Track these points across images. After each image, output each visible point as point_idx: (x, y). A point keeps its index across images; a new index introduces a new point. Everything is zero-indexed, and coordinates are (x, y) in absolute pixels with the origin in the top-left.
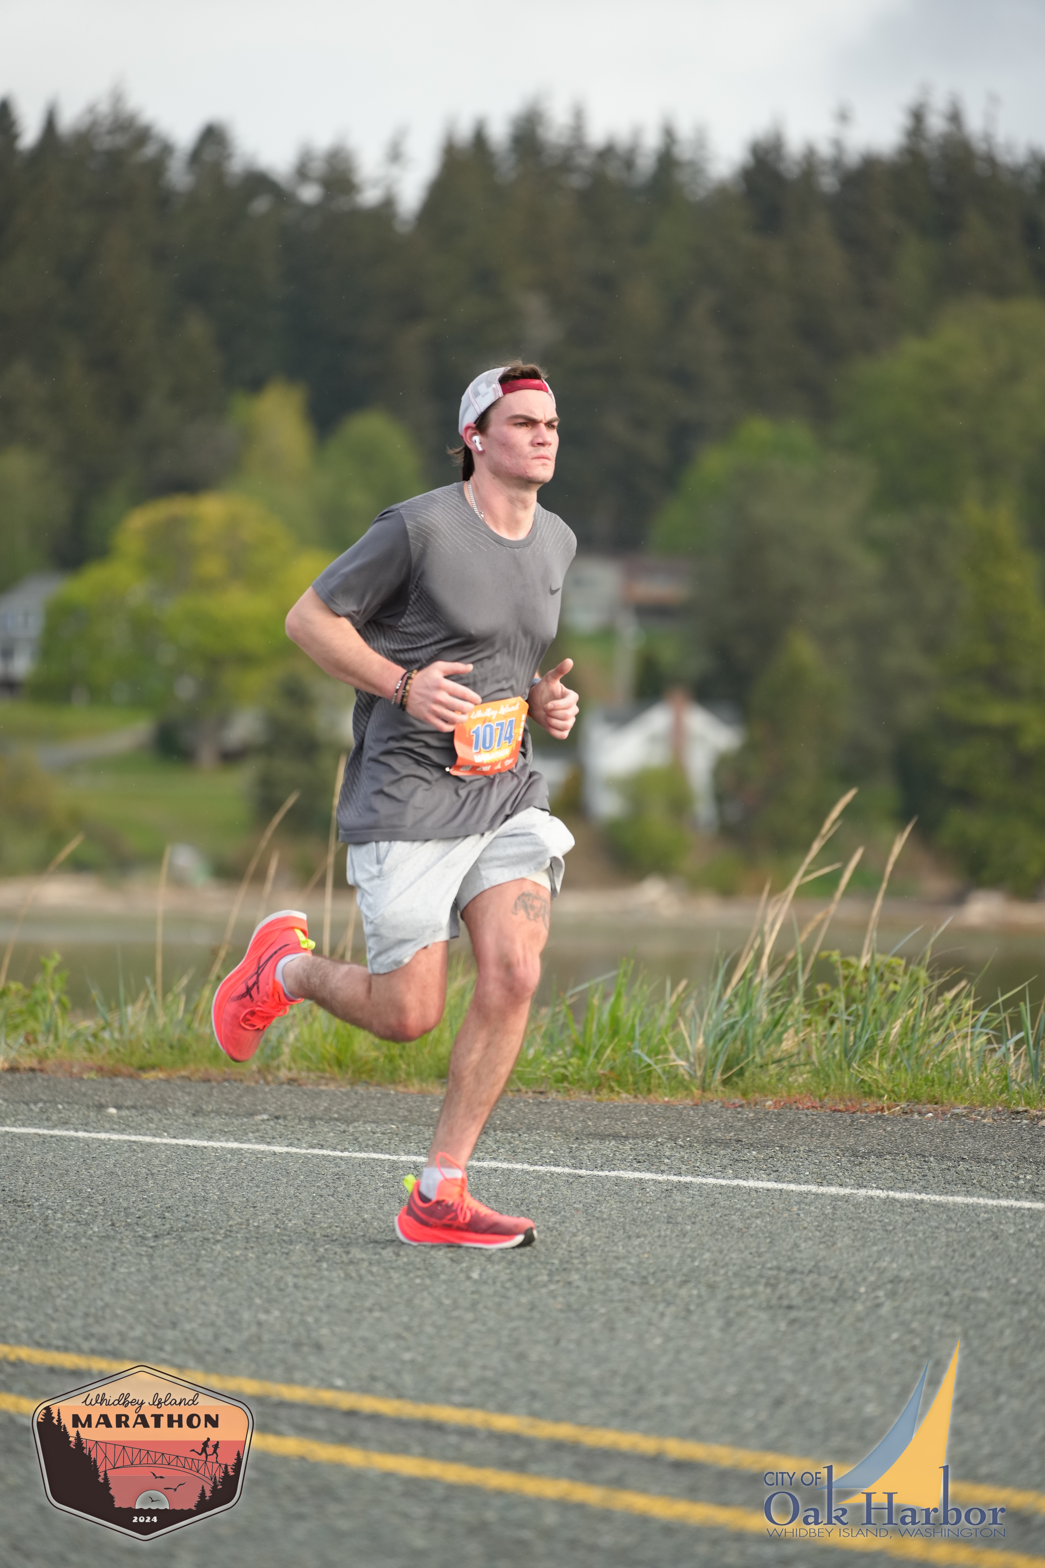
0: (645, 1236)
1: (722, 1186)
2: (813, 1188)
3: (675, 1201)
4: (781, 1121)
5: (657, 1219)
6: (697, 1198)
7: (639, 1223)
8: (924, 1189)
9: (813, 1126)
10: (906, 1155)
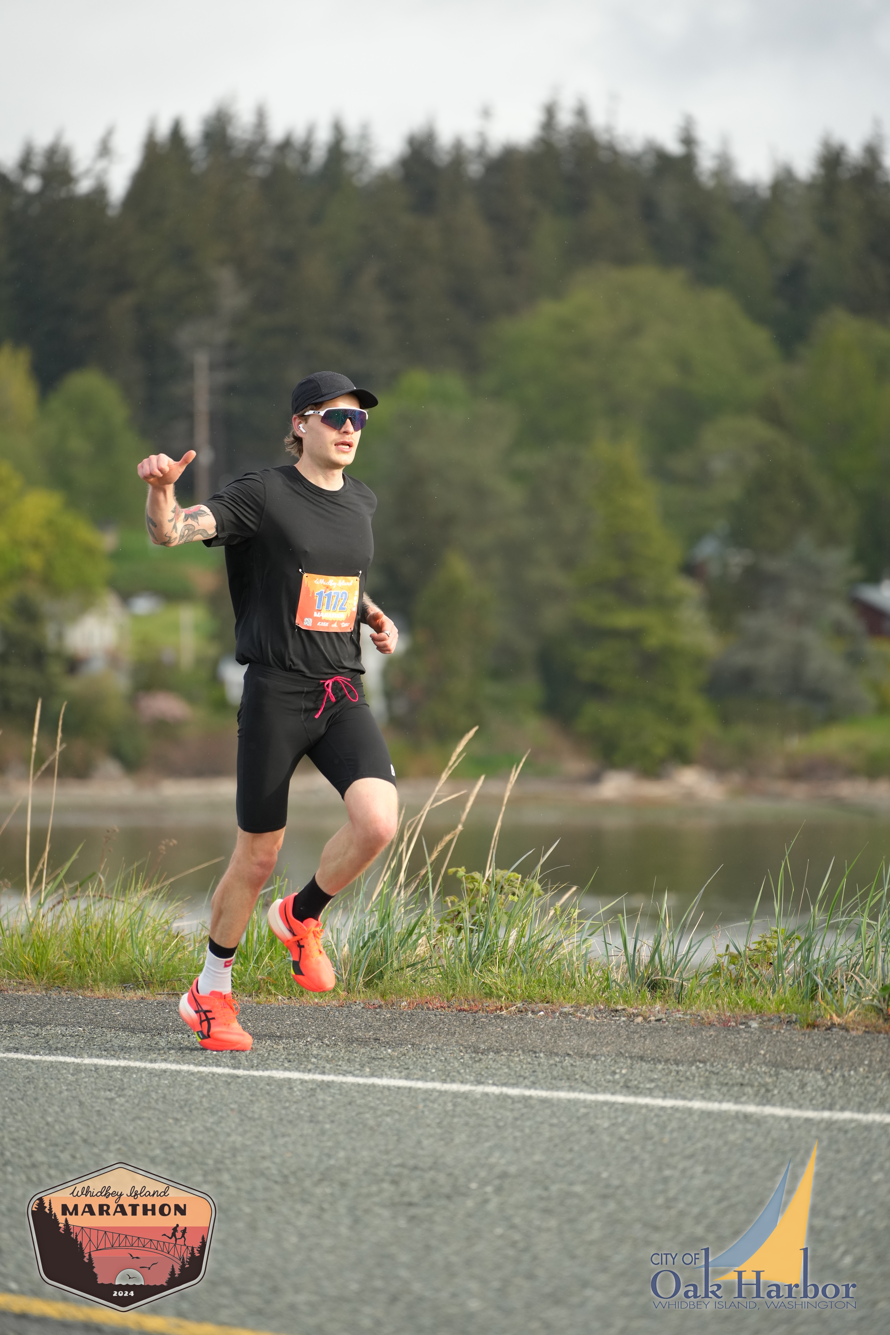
0: (289, 1135)
1: (359, 1085)
2: (438, 1085)
3: (318, 1100)
4: (414, 1022)
5: (300, 1117)
6: (338, 1097)
7: (285, 1122)
8: (533, 1085)
9: (441, 1025)
10: (520, 1052)
